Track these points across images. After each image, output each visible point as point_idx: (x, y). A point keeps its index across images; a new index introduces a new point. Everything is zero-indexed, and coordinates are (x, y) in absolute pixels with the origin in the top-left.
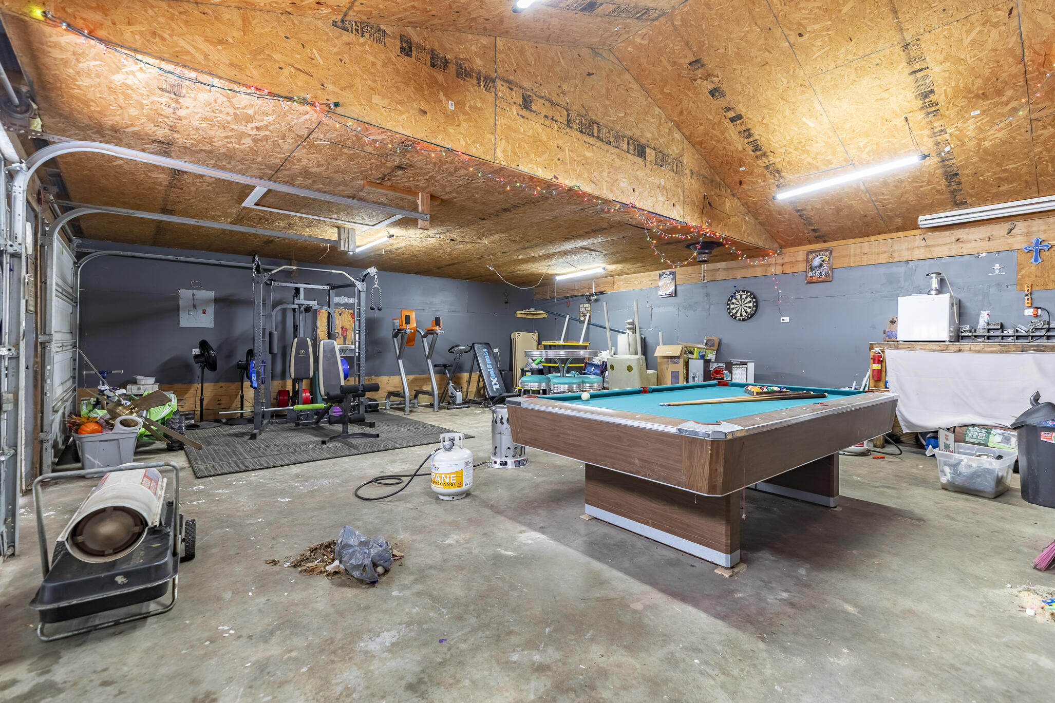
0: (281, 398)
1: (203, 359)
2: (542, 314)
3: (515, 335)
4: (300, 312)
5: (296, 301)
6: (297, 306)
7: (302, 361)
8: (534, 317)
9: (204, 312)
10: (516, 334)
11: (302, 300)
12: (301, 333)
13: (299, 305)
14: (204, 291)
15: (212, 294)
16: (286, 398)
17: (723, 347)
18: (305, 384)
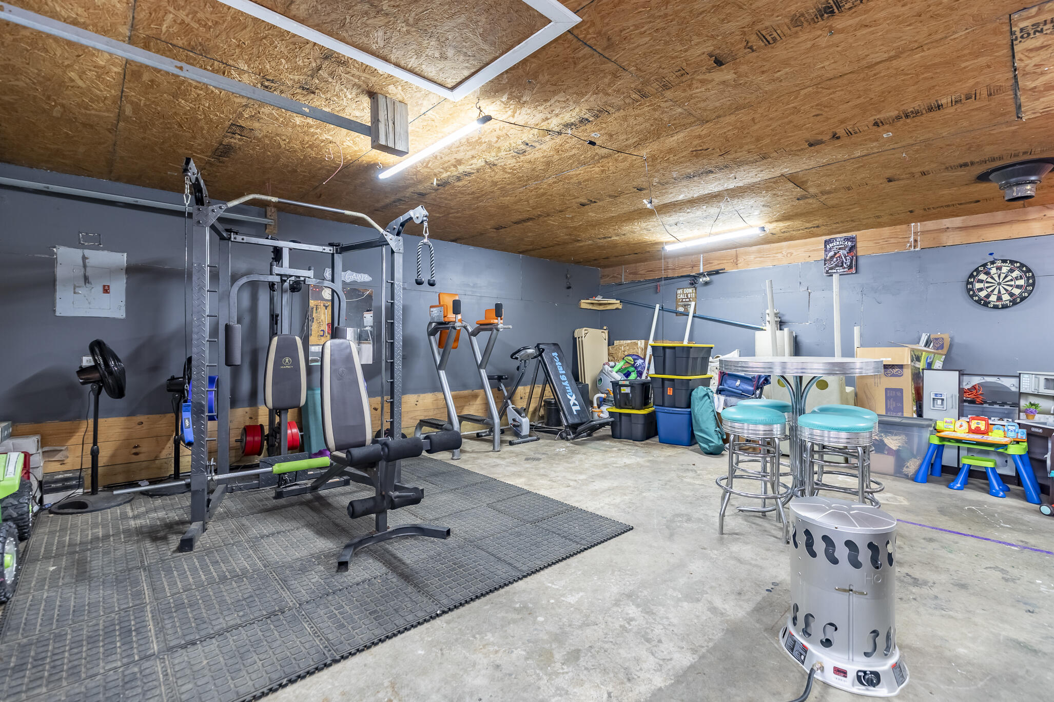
0: (249, 439)
1: (96, 375)
2: (615, 304)
3: (580, 332)
4: (283, 291)
5: (276, 269)
6: (277, 279)
7: (288, 378)
8: (601, 308)
9: (106, 290)
10: (583, 331)
11: (285, 268)
12: (285, 327)
13: (281, 275)
14: (106, 252)
15: (121, 259)
16: (257, 439)
17: (954, 350)
18: (291, 415)
